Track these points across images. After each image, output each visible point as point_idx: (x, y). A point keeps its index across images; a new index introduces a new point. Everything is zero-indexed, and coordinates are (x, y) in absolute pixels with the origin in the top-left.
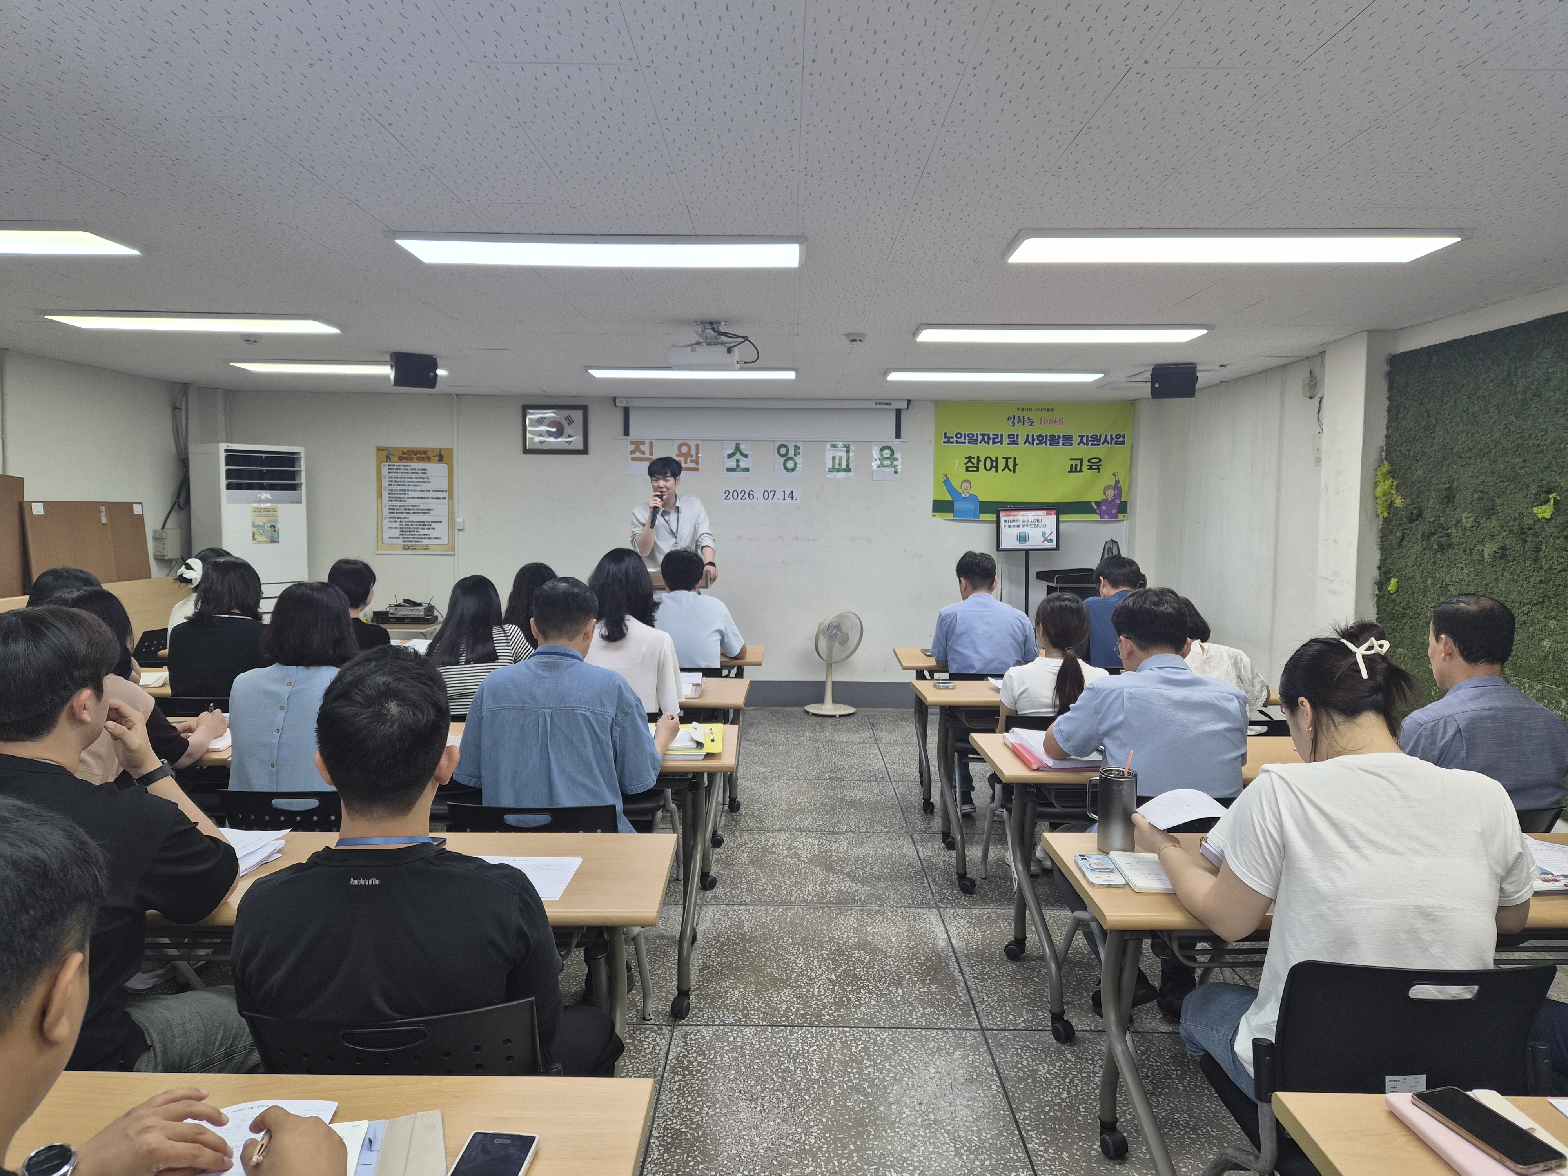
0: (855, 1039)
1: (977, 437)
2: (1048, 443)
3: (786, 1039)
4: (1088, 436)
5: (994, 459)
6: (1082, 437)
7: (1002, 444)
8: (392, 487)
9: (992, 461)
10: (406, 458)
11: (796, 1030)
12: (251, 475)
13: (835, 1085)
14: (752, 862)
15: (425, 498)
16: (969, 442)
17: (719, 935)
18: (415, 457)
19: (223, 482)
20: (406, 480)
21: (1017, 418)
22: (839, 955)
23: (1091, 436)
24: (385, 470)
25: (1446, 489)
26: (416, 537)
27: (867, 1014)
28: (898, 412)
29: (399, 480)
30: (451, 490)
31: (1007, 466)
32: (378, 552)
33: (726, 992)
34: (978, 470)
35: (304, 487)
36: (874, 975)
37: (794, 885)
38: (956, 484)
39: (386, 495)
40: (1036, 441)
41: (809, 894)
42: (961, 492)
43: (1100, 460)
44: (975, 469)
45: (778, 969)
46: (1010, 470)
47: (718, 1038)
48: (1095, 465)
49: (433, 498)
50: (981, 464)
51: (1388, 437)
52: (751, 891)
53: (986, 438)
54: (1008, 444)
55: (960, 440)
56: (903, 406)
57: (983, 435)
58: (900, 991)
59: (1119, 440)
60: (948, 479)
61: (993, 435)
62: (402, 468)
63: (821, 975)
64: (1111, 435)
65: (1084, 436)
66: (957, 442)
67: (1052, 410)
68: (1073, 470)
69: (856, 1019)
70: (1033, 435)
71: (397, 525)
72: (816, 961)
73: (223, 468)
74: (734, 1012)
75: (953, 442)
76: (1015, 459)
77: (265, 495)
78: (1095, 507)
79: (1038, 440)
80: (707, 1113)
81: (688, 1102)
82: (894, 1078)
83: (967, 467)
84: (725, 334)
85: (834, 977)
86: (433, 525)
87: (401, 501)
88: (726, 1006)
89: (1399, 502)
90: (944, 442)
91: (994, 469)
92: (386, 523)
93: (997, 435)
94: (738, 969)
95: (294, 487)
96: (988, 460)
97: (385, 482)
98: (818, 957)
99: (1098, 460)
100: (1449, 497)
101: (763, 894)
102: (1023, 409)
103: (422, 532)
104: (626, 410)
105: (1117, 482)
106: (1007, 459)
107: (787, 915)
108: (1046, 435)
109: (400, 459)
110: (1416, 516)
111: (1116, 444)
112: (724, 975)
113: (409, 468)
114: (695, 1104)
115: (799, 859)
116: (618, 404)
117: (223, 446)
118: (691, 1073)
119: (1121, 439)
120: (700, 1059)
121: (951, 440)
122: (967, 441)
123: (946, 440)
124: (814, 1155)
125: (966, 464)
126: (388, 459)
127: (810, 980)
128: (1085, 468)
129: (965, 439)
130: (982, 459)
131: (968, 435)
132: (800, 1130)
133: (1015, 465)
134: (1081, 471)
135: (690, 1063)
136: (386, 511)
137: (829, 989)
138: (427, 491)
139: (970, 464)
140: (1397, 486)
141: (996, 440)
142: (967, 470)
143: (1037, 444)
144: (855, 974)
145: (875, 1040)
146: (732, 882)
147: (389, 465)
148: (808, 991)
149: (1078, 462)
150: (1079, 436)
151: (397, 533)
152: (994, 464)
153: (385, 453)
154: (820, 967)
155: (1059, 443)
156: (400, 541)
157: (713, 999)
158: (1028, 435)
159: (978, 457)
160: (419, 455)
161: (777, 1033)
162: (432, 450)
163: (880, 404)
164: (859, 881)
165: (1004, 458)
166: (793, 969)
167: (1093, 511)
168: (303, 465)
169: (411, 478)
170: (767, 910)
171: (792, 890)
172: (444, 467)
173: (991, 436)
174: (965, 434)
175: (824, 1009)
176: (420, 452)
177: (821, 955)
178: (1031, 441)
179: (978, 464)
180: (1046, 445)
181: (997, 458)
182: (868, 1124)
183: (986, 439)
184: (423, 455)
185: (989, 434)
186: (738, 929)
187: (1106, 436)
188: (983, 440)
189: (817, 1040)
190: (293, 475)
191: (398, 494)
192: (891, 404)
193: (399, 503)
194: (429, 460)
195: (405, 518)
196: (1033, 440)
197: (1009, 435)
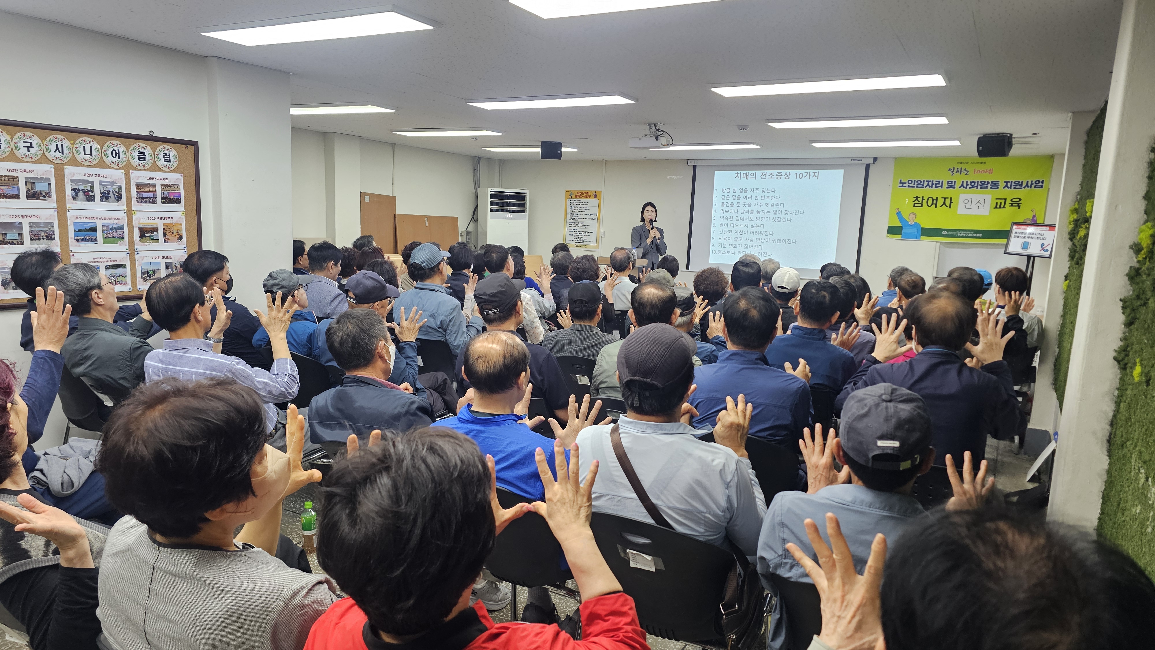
1: (924, 183)
4: (1012, 182)
5: (935, 198)
7: (942, 188)
8: (572, 212)
9: (933, 200)
10: (579, 197)
12: (502, 204)
15: (587, 219)
16: (917, 187)
18: (583, 196)
19: (489, 207)
23: (1015, 183)
24: (569, 203)
26: (581, 240)
28: (868, 166)
29: (575, 208)
30: (598, 215)
31: (944, 203)
35: (527, 211)
38: (905, 216)
42: (909, 221)
44: (920, 205)
46: (947, 207)
48: (1017, 203)
49: (590, 219)
54: (947, 188)
57: (928, 182)
59: (1038, 184)
60: (900, 212)
61: (936, 181)
62: (577, 202)
64: (1033, 182)
65: (1009, 182)
66: (909, 186)
67: (985, 163)
68: (998, 206)
70: (967, 182)
71: (573, 233)
73: (489, 200)
75: (906, 187)
76: (951, 198)
77: (509, 215)
79: (971, 185)
83: (915, 204)
90: (899, 187)
91: (934, 206)
92: (568, 233)
93: (939, 182)
95: (523, 212)
96: (930, 199)
97: (569, 210)
99: (1019, 200)
102: (961, 163)
105: (1034, 216)
106: (945, 198)
108: (978, 182)
109: (576, 197)
111: (1035, 188)
113: (580, 202)
116: (690, 164)
117: (489, 189)
121: (904, 185)
123: (901, 185)
125: (913, 202)
126: (571, 196)
128: (1008, 205)
129: (914, 184)
130: (926, 198)
133: (951, 202)
134: (1004, 207)
136: (568, 225)
138: (588, 215)
141: (938, 186)
143: (970, 188)
147: (571, 200)
149: (1003, 201)
150: (1005, 182)
151: (572, 238)
152: (935, 202)
153: (569, 193)
155: (987, 187)
158: (963, 182)
159: (923, 197)
162: (591, 192)
163: (854, 161)
165: (942, 198)
168: (527, 199)
169: (580, 207)
172: (596, 201)
174: (915, 181)
176: (586, 193)
178: (965, 186)
179: (923, 202)
180: (977, 188)
183: (930, 184)
185: (933, 181)
187: (1028, 182)
190: (523, 205)
191: (574, 216)
192: (863, 161)
193: (574, 221)
194: (589, 197)
195: (576, 230)
197: (948, 182)
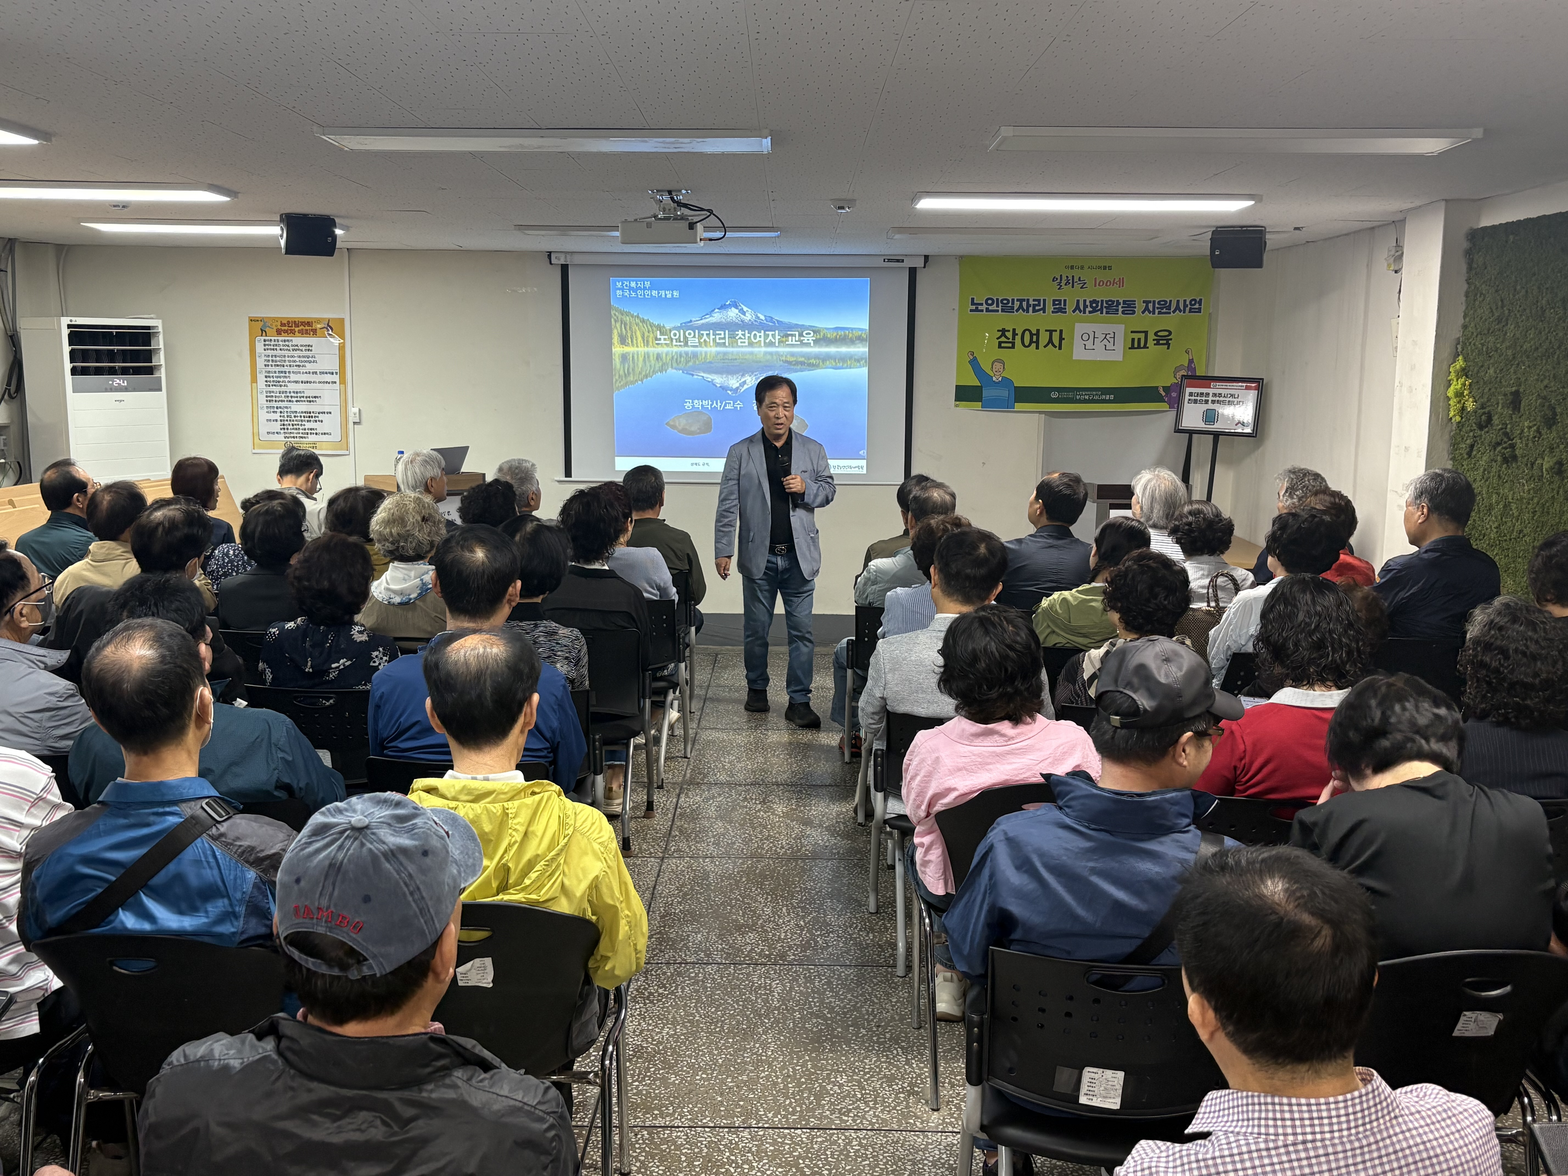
0: (819, 976)
1: (1013, 303)
2: (1105, 310)
3: (748, 975)
4: (1154, 302)
5: (1034, 332)
6: (1147, 302)
7: (1044, 312)
8: (269, 369)
9: (1032, 335)
10: (286, 331)
11: (759, 967)
12: (99, 356)
13: (795, 1011)
14: (721, 817)
15: (310, 382)
16: (1003, 311)
17: (682, 886)
18: (297, 329)
19: (68, 366)
20: (287, 359)
21: (1064, 278)
22: (810, 904)
23: (1159, 303)
24: (260, 347)
25: (1512, 393)
26: (301, 431)
27: (834, 955)
28: (913, 272)
29: (278, 359)
30: (342, 373)
31: (1050, 341)
32: (254, 451)
33: (688, 936)
34: (1013, 347)
35: (163, 370)
36: (846, 922)
37: (767, 839)
38: (986, 366)
39: (261, 379)
40: (1089, 309)
41: (782, 847)
42: (992, 374)
43: (1170, 333)
44: (1010, 345)
45: (743, 916)
46: (1055, 347)
47: (679, 974)
48: (1164, 339)
49: (320, 382)
50: (1018, 339)
51: (1465, 327)
52: (718, 844)
53: (1025, 304)
54: (1053, 312)
55: (991, 308)
56: (919, 263)
57: (1021, 301)
58: (871, 936)
59: (1195, 307)
60: (975, 359)
61: (1034, 300)
62: (281, 343)
63: (789, 921)
64: (1185, 301)
65: (1150, 302)
66: (988, 310)
67: (1110, 268)
68: (1135, 345)
69: (822, 958)
70: (1085, 301)
71: (277, 416)
72: (784, 909)
73: (66, 349)
74: (696, 952)
75: (982, 311)
76: (1061, 331)
77: (118, 381)
78: (1163, 394)
79: (1091, 306)
80: (668, 1033)
81: (649, 1025)
82: (854, 1006)
83: (1000, 343)
84: (686, 206)
85: (802, 923)
86: (321, 417)
87: (281, 386)
88: (688, 948)
89: (1470, 405)
90: (971, 311)
91: (1034, 345)
92: (263, 415)
93: (1039, 301)
94: (701, 916)
95: (150, 371)
96: (1027, 333)
97: (260, 363)
98: (787, 906)
99: (1167, 333)
100: (1515, 401)
101: (732, 848)
102: (1072, 267)
103: (308, 425)
104: (565, 269)
105: (1191, 361)
106: (1051, 332)
107: (757, 867)
108: (1102, 301)
109: (279, 332)
110: (1485, 423)
111: (1190, 312)
112: (687, 921)
113: (290, 344)
114: (656, 1026)
115: (773, 814)
116: (554, 261)
117: (65, 321)
118: (652, 1002)
119: (1197, 306)
120: (661, 991)
121: (980, 308)
122: (1000, 309)
123: (974, 307)
124: (770, 1065)
125: (998, 338)
126: (263, 331)
127: (778, 925)
128: (1151, 343)
129: (998, 306)
130: (1019, 332)
131: (1002, 300)
132: (757, 1045)
133: (1061, 339)
134: (1145, 347)
135: (651, 994)
136: (262, 399)
137: (796, 933)
138: (313, 373)
139: (1003, 339)
140: (1470, 385)
141: (1037, 308)
142: (1000, 347)
143: (1090, 312)
144: (825, 920)
145: (839, 975)
146: (697, 836)
147: (265, 341)
148: (774, 935)
149: (1142, 336)
150: (1144, 302)
151: (277, 427)
152: (1034, 338)
153: (261, 324)
154: (789, 914)
155: (1117, 310)
156: (281, 437)
157: (674, 942)
158: (1078, 301)
159: (1014, 330)
160: (302, 327)
161: (740, 970)
162: (319, 321)
163: (889, 260)
164: (839, 835)
165: (1046, 331)
166: (760, 915)
167: (1160, 399)
168: (159, 343)
169: (292, 357)
170: (735, 863)
171: (763, 844)
172: (333, 340)
173: (1031, 302)
174: (997, 299)
175: (790, 950)
176: (303, 323)
177: (791, 903)
178: (1082, 308)
179: (1014, 338)
180: (1102, 313)
181: (1038, 331)
182: (824, 1041)
183: (1024, 306)
184: (306, 327)
185: (1028, 300)
186: (703, 880)
187: (1178, 301)
188: (1021, 307)
189: (780, 975)
190: (148, 356)
191: (277, 377)
192: (903, 261)
193: (277, 389)
194: (315, 332)
195: (286, 407)
196: (1085, 306)
197: (1054, 301)
